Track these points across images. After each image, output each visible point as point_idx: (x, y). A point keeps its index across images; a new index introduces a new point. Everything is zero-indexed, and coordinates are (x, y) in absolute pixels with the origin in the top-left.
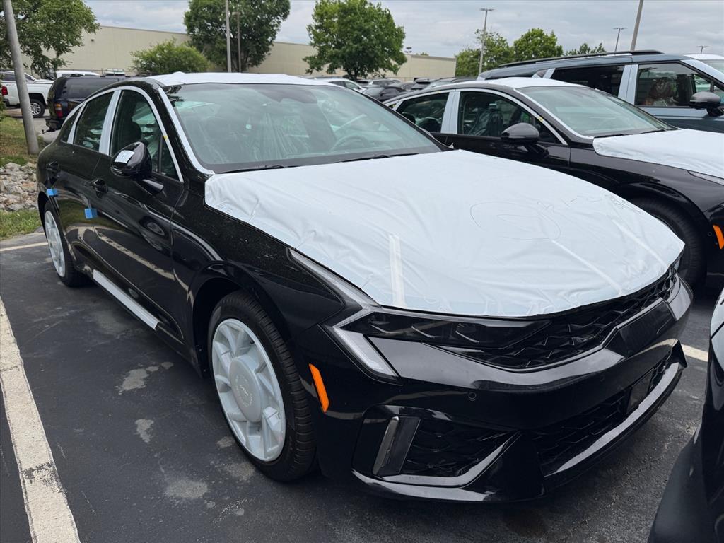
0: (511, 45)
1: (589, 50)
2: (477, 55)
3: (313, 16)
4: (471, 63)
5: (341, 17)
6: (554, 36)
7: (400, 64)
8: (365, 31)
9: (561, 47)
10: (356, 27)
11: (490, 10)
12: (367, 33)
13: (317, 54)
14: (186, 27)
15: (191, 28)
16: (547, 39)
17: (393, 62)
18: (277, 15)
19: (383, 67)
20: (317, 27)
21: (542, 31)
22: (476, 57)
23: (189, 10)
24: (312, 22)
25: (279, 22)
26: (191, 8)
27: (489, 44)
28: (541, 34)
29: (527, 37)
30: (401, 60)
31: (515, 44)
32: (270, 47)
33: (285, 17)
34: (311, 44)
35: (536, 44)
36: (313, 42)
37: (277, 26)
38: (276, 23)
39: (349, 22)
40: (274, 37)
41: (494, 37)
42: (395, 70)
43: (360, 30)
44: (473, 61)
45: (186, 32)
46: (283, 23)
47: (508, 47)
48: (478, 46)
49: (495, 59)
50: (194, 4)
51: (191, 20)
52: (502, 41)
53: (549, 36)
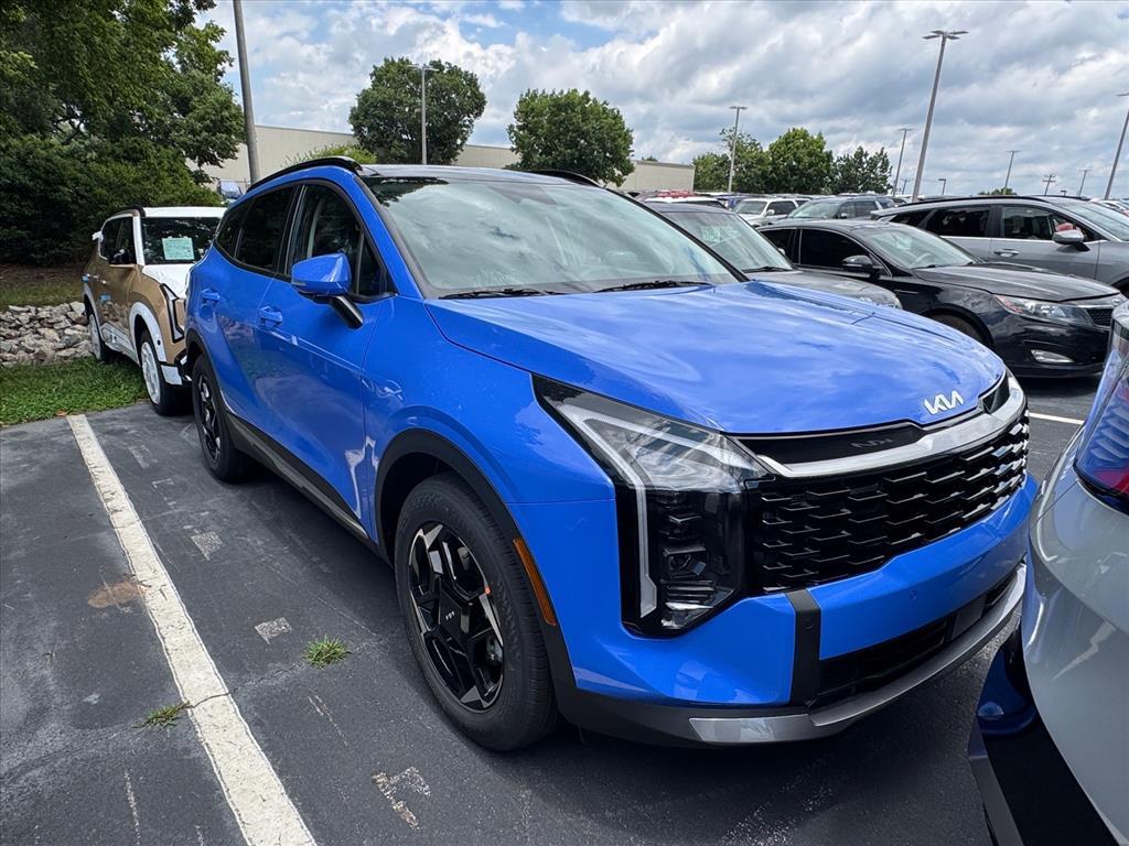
0: (766, 149)
1: (866, 155)
2: (724, 162)
3: (515, 114)
4: (715, 172)
5: (553, 114)
6: (820, 137)
7: (625, 173)
8: (583, 133)
9: (831, 152)
10: (571, 128)
11: (743, 108)
12: (584, 135)
13: (520, 161)
14: (352, 127)
15: (358, 129)
16: (813, 142)
17: (618, 172)
18: (468, 113)
19: (604, 178)
20: (520, 128)
21: (806, 131)
22: (721, 165)
23: (357, 105)
24: (515, 123)
25: (471, 122)
26: (359, 103)
27: (739, 149)
28: (805, 135)
29: (788, 140)
30: (628, 169)
31: (771, 148)
32: (459, 151)
33: (478, 115)
34: (512, 149)
35: (798, 148)
36: (514, 146)
37: (467, 126)
38: (467, 123)
39: (562, 122)
40: (464, 139)
41: (744, 140)
42: (619, 181)
43: (573, 131)
44: (716, 170)
45: (353, 133)
46: (476, 122)
47: (761, 152)
48: (723, 150)
49: (746, 167)
50: (364, 98)
51: (356, 118)
52: (754, 144)
53: (815, 137)
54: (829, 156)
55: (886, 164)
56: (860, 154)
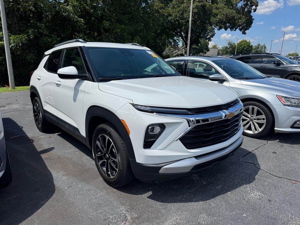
54: (252, 46)
55: (265, 47)
56: (259, 45)
